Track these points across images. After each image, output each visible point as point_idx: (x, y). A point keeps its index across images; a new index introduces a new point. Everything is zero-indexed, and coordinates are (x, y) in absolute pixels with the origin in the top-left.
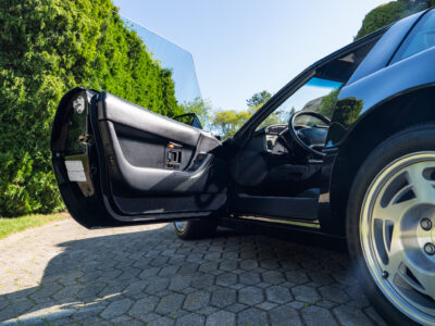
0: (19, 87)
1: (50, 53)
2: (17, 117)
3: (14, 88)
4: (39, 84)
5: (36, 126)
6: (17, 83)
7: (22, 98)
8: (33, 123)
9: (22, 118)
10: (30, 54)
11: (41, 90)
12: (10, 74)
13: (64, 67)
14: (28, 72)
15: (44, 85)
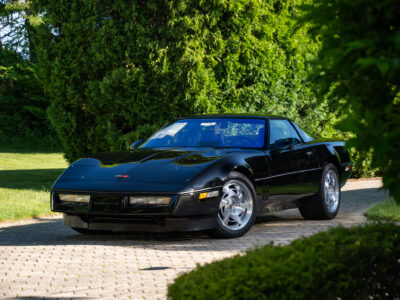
0: (163, 58)
1: (192, 15)
2: (161, 90)
3: (158, 60)
4: (181, 52)
5: (178, 97)
6: (161, 55)
7: (165, 69)
8: (176, 95)
9: (165, 90)
10: (172, 23)
11: (183, 59)
12: (154, 46)
13: (208, 27)
14: (171, 40)
15: (187, 53)
